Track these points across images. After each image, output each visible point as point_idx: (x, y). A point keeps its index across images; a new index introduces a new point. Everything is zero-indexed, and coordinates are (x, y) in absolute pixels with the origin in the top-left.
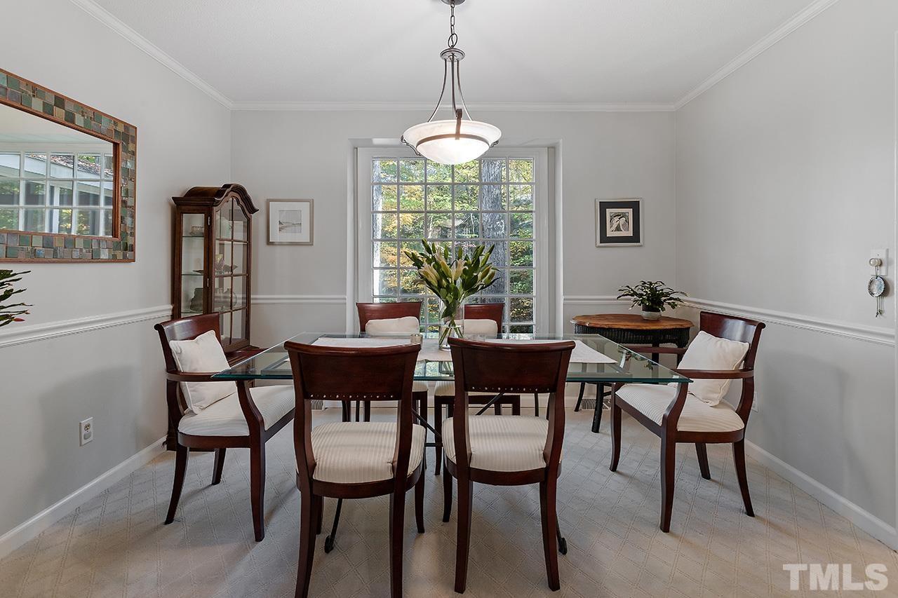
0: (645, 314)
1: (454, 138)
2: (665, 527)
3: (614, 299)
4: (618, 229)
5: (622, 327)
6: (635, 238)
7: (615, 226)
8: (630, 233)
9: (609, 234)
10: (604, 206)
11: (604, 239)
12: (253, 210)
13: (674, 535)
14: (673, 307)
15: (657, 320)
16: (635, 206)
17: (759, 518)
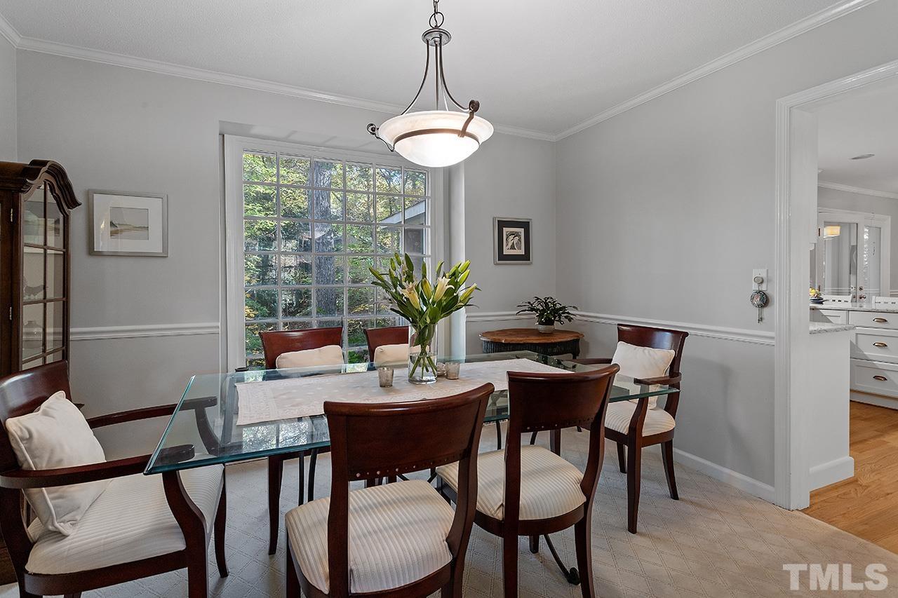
0: (541, 328)
1: (456, 135)
2: (632, 528)
3: (513, 315)
4: (513, 247)
5: (535, 342)
6: (526, 257)
7: (510, 244)
8: (522, 252)
9: (506, 252)
10: (502, 224)
11: (502, 257)
12: (74, 203)
13: (642, 534)
14: (570, 321)
15: (550, 334)
16: (525, 225)
17: (683, 500)
